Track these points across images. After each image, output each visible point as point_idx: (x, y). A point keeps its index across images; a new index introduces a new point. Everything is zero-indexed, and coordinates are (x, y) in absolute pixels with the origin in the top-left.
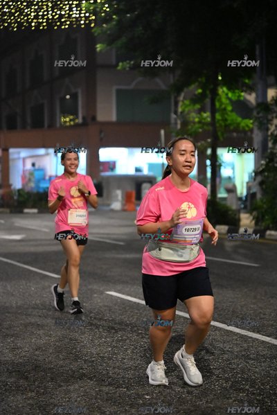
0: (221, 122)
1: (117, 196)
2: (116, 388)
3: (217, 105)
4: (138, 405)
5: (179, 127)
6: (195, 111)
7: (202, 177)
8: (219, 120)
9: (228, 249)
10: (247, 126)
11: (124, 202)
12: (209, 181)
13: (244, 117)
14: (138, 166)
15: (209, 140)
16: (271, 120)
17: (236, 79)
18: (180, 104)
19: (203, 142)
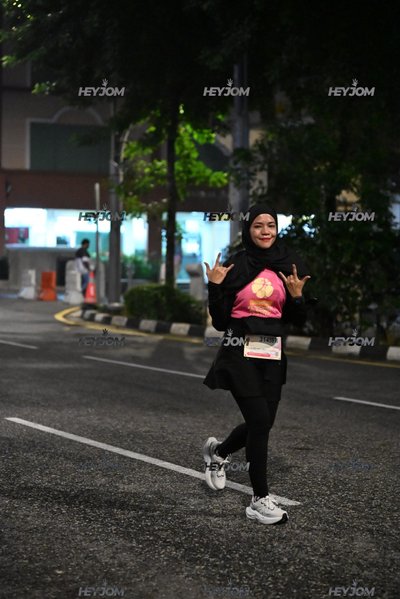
0: (182, 175)
1: (30, 279)
2: (13, 559)
3: (177, 149)
4: (44, 583)
5: (121, 179)
6: (144, 158)
7: (154, 253)
8: (179, 172)
9: (189, 357)
10: (220, 181)
11: (39, 288)
12: (164, 259)
13: (216, 169)
14: (61, 235)
15: (165, 200)
16: (253, 174)
17: (204, 114)
18: (124, 146)
19: (156, 203)
